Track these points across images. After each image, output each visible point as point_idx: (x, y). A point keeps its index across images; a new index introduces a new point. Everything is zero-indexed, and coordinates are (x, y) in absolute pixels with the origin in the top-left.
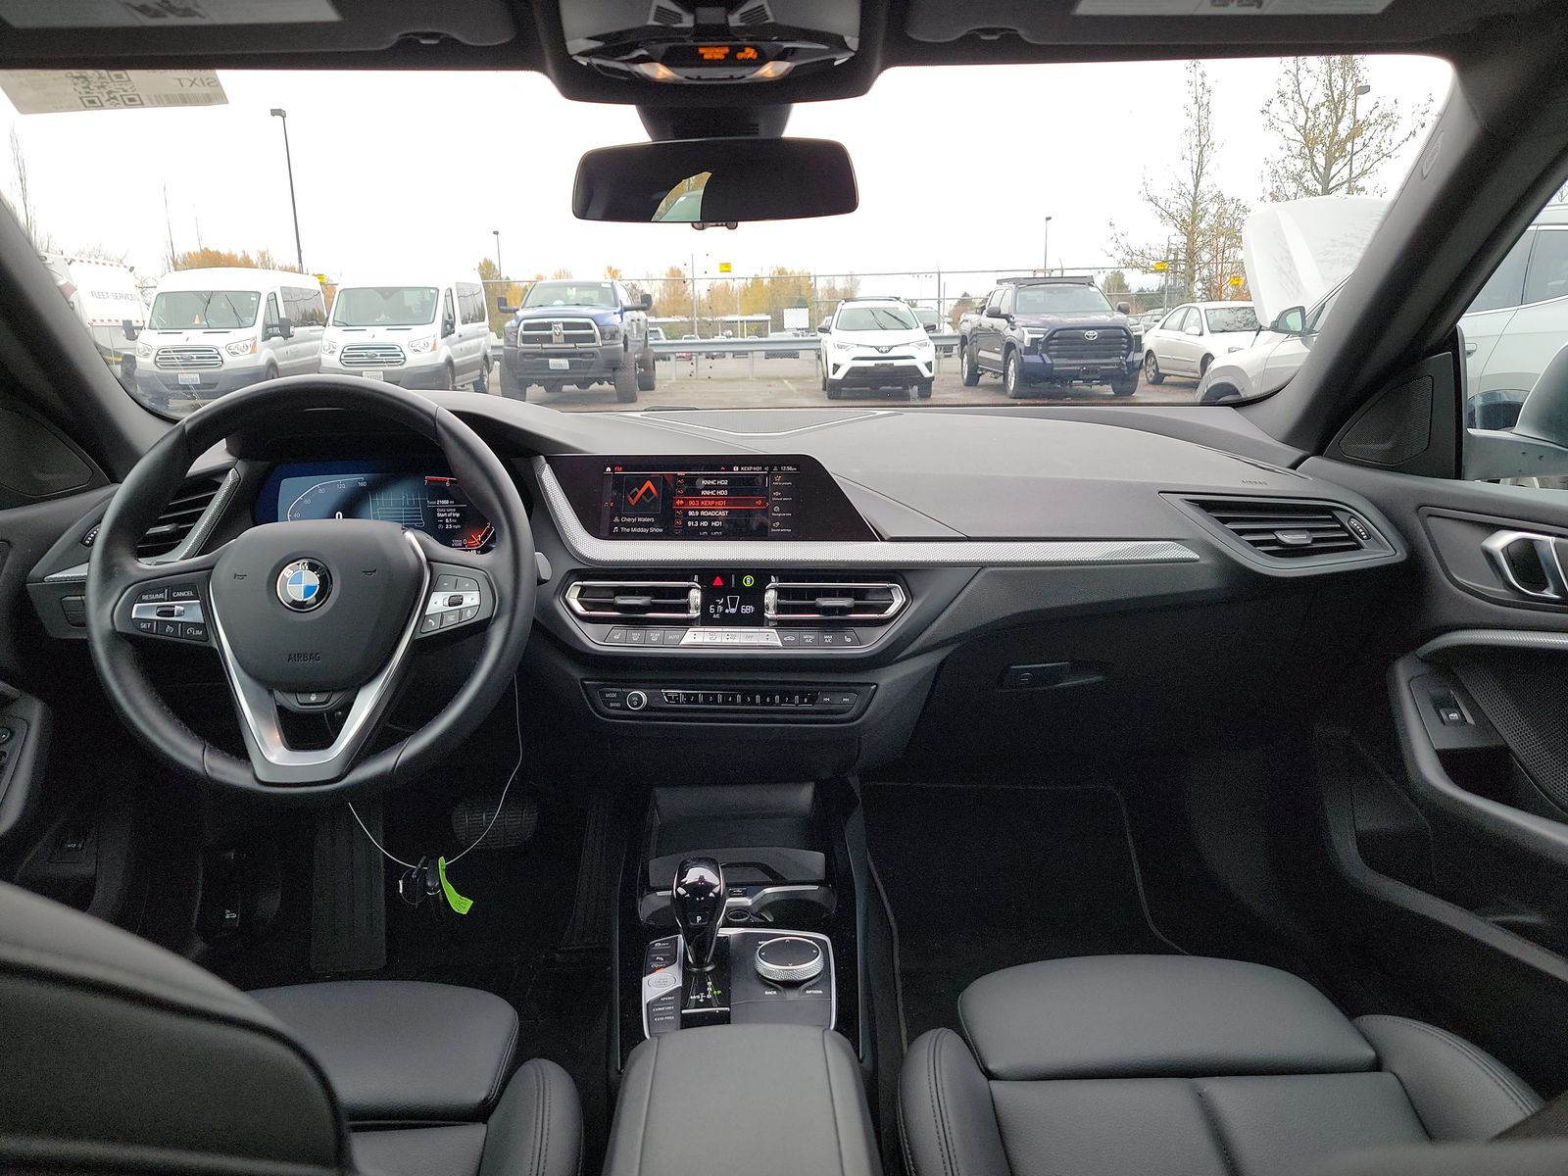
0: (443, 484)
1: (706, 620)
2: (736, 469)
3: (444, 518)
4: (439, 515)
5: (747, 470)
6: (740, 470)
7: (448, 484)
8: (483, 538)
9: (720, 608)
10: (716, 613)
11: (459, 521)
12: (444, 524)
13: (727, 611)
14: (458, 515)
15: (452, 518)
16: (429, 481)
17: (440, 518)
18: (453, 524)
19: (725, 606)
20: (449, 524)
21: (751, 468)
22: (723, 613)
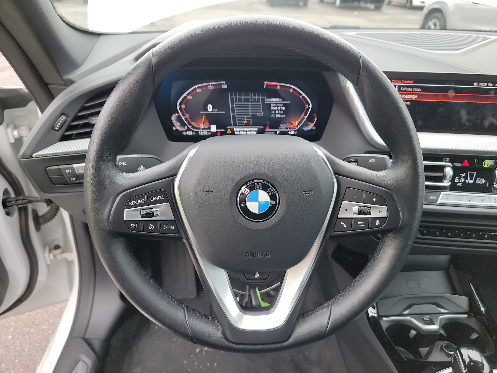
0: (274, 88)
1: (454, 187)
2: (476, 84)
3: (275, 111)
4: (272, 108)
5: (483, 86)
6: (478, 85)
7: (278, 88)
8: (299, 124)
9: (462, 180)
10: (460, 182)
11: (285, 112)
12: (275, 114)
13: (467, 181)
14: (284, 108)
15: (281, 110)
16: (267, 85)
17: (273, 110)
18: (281, 114)
19: (466, 178)
20: (278, 114)
21: (486, 84)
22: (464, 183)
